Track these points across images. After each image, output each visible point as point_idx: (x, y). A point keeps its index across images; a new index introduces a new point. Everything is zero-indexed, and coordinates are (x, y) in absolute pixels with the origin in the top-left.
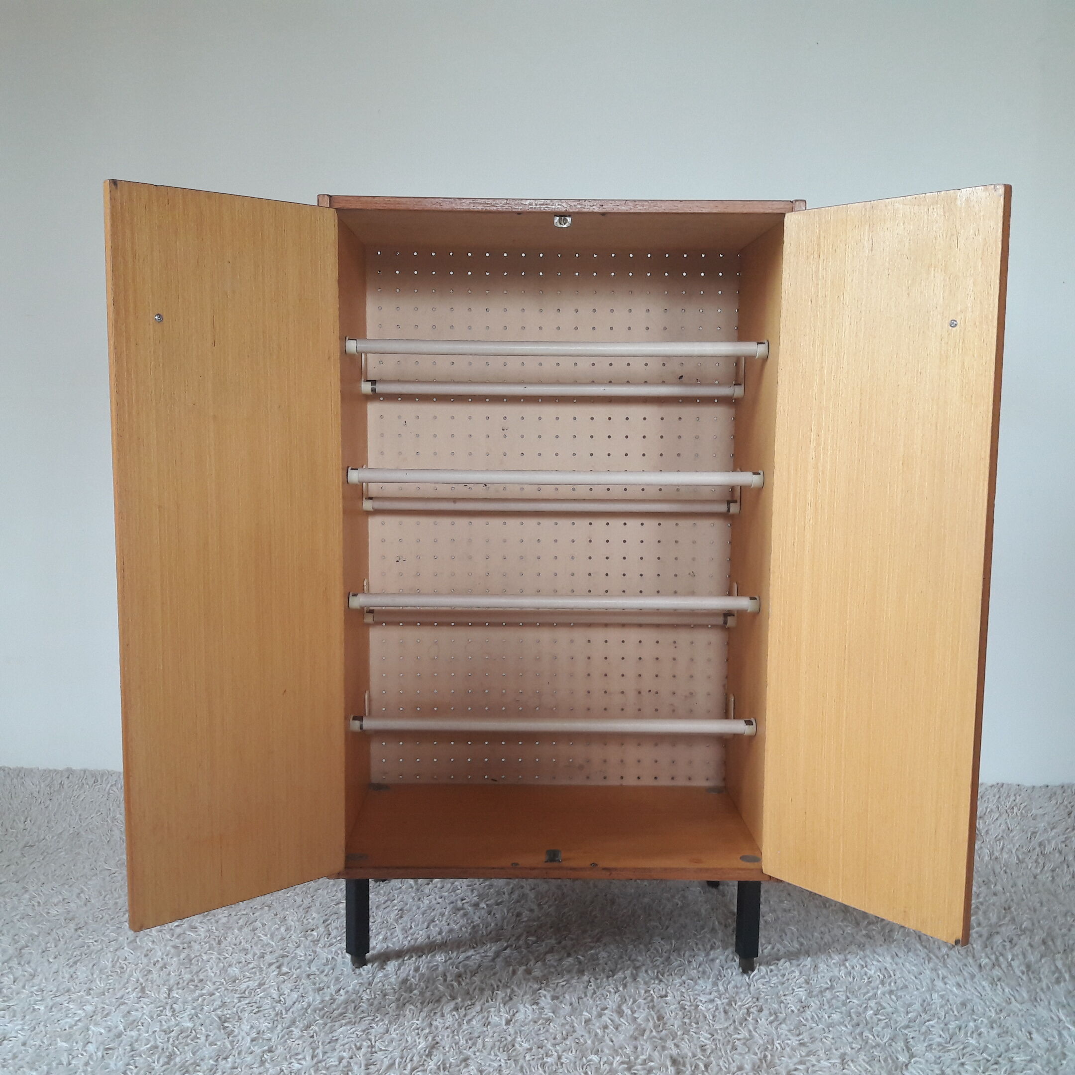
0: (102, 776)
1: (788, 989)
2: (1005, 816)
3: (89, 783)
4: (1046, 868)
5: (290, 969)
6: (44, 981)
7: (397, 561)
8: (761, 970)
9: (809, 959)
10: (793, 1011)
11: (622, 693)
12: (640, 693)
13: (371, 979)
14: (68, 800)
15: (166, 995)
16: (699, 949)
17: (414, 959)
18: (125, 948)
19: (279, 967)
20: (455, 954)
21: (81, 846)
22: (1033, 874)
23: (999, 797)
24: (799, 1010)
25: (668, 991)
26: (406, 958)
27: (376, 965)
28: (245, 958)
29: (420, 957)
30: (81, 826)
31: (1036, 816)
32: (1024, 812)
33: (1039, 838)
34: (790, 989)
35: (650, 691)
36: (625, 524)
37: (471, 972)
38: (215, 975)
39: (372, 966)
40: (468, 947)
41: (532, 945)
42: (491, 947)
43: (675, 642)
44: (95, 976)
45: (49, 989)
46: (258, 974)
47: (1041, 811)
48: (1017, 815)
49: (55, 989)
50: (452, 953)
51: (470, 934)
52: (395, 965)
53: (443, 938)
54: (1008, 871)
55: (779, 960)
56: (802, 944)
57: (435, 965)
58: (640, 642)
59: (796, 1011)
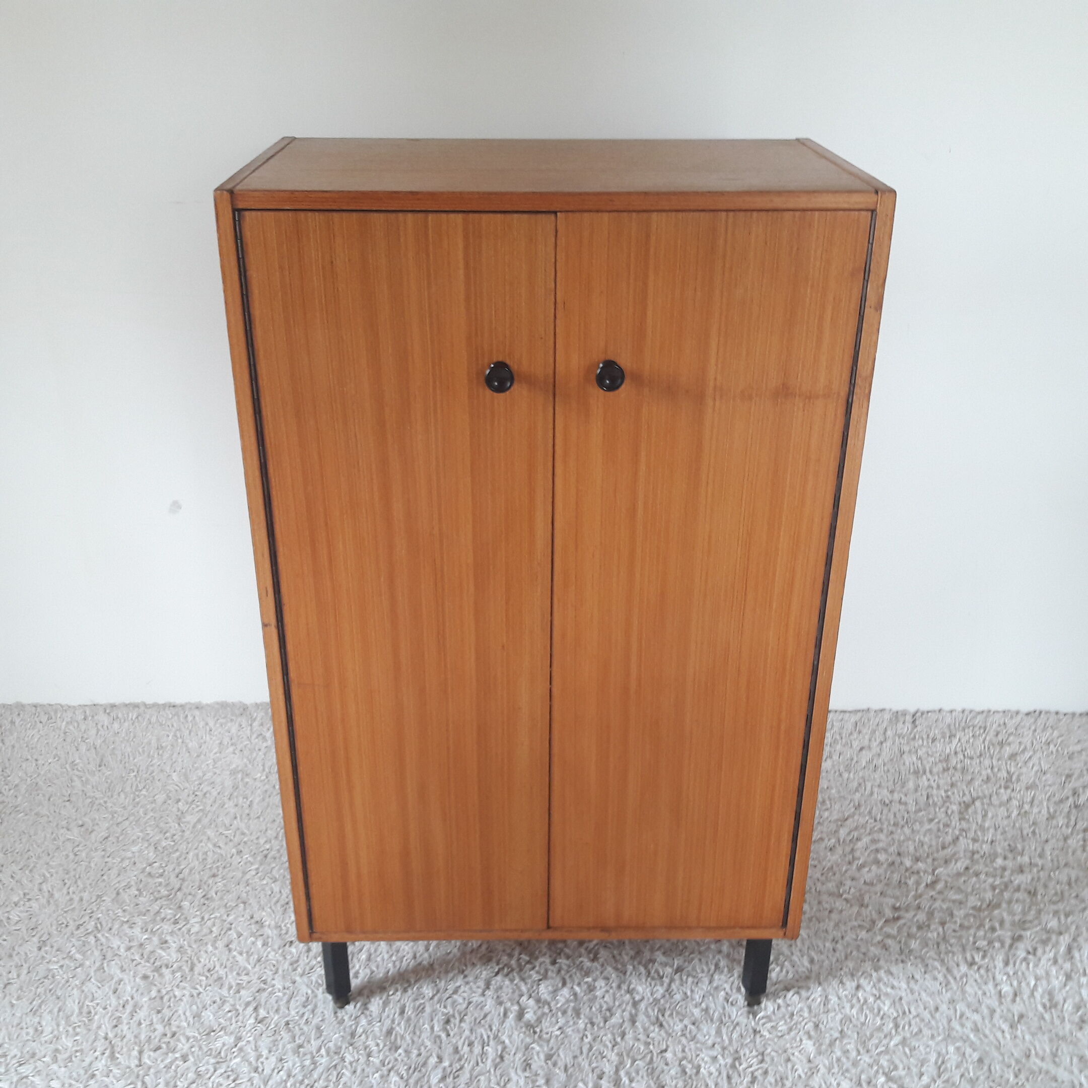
0: (56, 712)
1: (796, 1041)
2: (1039, 754)
3: (42, 720)
4: (1078, 826)
5: (268, 1013)
6: (7, 1040)
8: (768, 1006)
9: (820, 989)
10: (800, 1076)
13: (354, 1027)
14: (22, 742)
15: (137, 1062)
16: (703, 971)
17: (399, 993)
18: (92, 980)
19: (256, 1009)
20: (443, 983)
21: (40, 804)
22: (1063, 835)
23: (1035, 730)
24: (806, 1074)
25: (668, 1043)
26: (391, 993)
27: (359, 1005)
28: (220, 994)
29: (405, 990)
30: (39, 774)
31: (1073, 753)
32: (1060, 749)
33: (1074, 784)
34: (798, 1039)
37: (460, 1013)
38: (189, 1025)
39: (355, 1007)
40: (456, 971)
41: (525, 965)
42: (481, 972)
44: (61, 1029)
45: (12, 1054)
46: (234, 1021)
47: (1078, 748)
48: (1052, 752)
49: (19, 1055)
50: (440, 981)
51: (459, 949)
52: (379, 1004)
53: (430, 957)
54: (1037, 831)
55: (788, 990)
56: (812, 961)
57: (421, 1004)
59: (803, 1076)
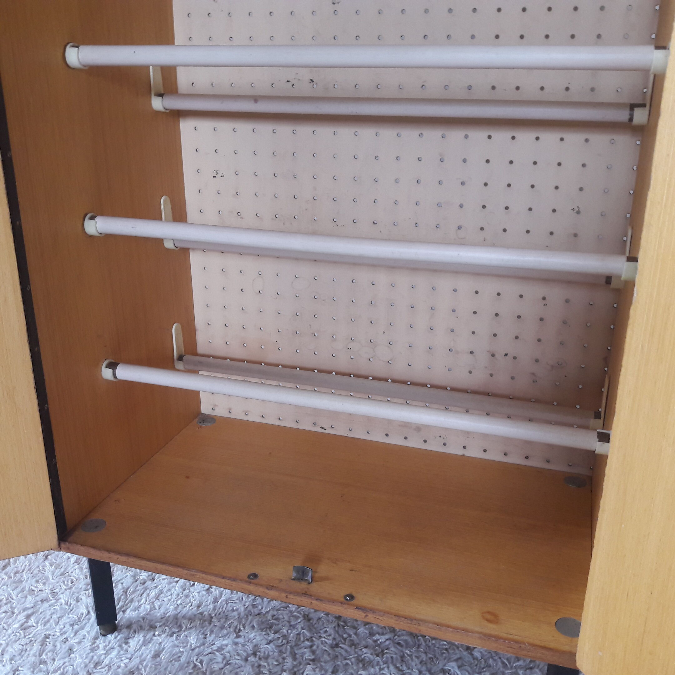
7: (214, 177)
11: (472, 353)
12: (493, 355)
35: (506, 355)
36: (490, 137)
43: (544, 298)
58: (499, 294)
